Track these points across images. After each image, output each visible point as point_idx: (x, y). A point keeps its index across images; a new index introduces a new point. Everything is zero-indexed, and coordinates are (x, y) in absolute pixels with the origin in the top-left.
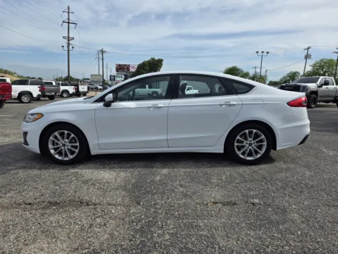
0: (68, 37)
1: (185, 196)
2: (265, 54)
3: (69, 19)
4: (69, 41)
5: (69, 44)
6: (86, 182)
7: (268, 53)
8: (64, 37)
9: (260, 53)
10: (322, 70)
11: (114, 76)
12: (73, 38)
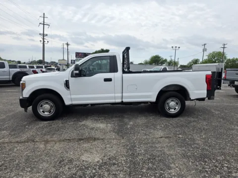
0: (44, 34)
1: (146, 134)
2: (177, 48)
3: (44, 22)
4: (44, 37)
5: (43, 39)
6: (92, 129)
7: (179, 48)
8: (40, 34)
9: (174, 48)
10: (214, 59)
11: (74, 61)
12: (47, 35)
